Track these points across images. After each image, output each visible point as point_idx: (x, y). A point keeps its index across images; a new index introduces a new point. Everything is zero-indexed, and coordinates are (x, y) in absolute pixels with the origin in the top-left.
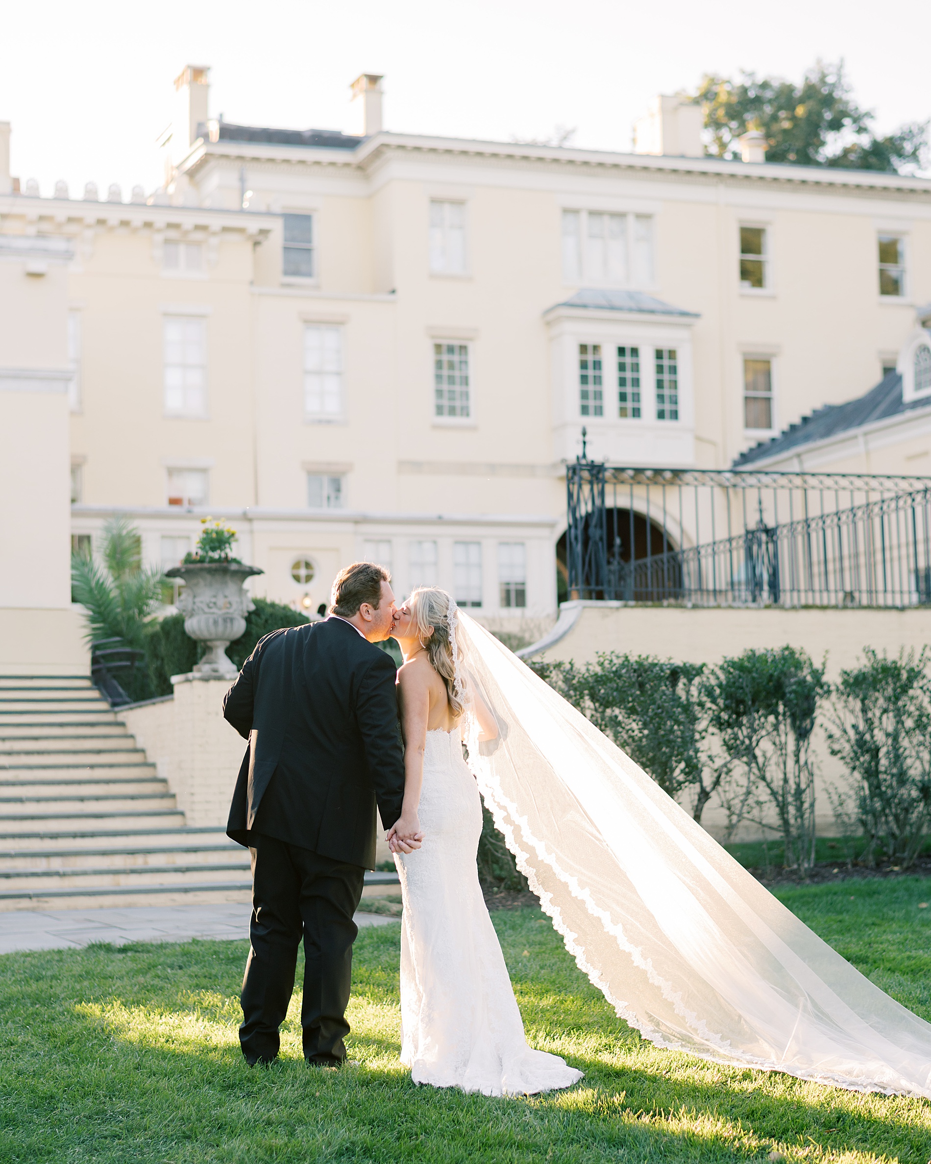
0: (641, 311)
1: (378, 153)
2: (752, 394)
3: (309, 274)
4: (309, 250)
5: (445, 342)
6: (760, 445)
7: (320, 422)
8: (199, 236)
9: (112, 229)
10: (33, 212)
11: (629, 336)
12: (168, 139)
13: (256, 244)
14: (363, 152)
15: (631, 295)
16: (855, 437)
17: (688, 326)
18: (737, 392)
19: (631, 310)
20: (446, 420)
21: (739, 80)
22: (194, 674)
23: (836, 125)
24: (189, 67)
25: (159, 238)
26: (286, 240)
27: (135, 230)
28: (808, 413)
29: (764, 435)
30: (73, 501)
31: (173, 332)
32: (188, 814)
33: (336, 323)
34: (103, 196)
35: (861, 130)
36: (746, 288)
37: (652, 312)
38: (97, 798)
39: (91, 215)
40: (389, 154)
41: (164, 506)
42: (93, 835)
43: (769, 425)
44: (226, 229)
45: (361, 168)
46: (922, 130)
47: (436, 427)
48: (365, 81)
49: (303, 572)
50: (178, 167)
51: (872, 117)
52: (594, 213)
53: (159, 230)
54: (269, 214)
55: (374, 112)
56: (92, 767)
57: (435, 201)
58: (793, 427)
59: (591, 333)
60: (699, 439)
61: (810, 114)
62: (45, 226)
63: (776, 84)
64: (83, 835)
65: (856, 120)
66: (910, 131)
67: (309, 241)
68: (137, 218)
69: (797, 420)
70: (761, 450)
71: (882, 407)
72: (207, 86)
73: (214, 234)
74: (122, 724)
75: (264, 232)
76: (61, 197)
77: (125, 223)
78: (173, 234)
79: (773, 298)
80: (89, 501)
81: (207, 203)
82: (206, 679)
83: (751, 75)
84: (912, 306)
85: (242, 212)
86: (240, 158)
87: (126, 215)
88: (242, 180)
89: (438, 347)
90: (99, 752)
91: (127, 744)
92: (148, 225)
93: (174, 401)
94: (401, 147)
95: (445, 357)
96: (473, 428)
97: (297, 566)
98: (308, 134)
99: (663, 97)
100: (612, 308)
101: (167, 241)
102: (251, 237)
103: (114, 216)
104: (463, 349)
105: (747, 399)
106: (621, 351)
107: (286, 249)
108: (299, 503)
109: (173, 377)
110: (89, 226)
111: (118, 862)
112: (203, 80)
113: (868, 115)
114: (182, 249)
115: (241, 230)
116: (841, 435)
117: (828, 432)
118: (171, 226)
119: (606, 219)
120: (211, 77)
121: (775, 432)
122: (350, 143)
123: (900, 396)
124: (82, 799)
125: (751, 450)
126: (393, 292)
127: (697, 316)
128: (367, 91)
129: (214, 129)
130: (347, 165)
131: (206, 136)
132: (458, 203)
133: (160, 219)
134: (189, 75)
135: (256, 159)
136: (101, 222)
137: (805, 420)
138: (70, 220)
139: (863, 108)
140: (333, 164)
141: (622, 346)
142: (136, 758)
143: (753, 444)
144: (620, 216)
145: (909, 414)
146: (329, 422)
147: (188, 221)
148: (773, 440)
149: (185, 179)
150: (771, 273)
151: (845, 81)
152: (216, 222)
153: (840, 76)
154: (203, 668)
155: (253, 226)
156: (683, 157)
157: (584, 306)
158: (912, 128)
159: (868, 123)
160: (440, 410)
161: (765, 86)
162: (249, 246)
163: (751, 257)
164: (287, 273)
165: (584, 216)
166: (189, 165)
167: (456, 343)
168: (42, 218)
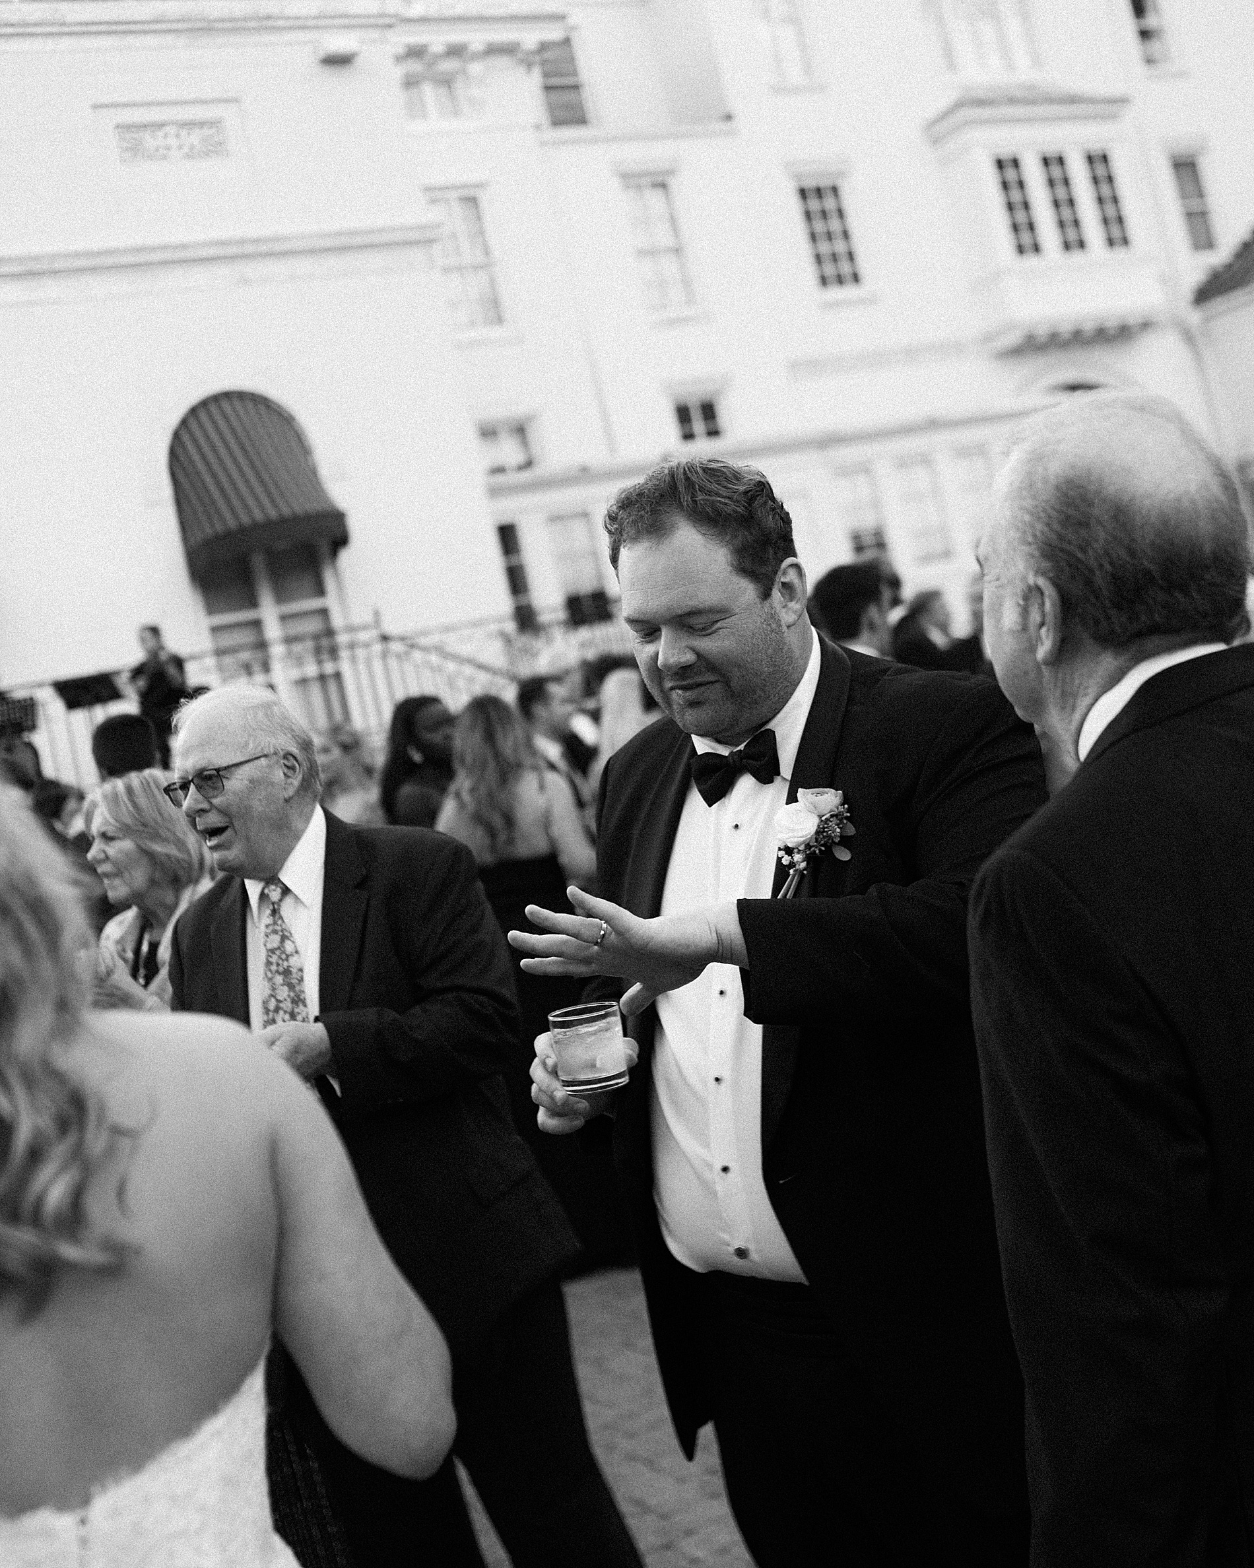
0: (1061, 100)
2: (1189, 209)
3: (584, 122)
4: (577, 88)
5: (810, 183)
8: (450, 65)
11: (1049, 139)
17: (1115, 117)
20: (836, 293)
26: (545, 75)
37: (1073, 100)
43: (1210, 246)
44: (493, 50)
47: (825, 306)
54: (551, 17)
59: (1003, 141)
67: (575, 73)
73: (475, 58)
79: (1184, 75)
85: (511, 17)
89: (803, 193)
95: (815, 205)
96: (872, 301)
101: (407, 78)
102: (525, 56)
104: (835, 191)
105: (1187, 215)
106: (1046, 162)
107: (549, 89)
115: (508, 50)
125: (1207, 283)
126: (729, 118)
127: (1123, 101)
147: (439, 41)
150: (1172, 43)
152: (476, 38)
155: (529, 37)
157: (992, 102)
160: (824, 281)
162: (524, 72)
164: (556, 123)
167: (824, 183)
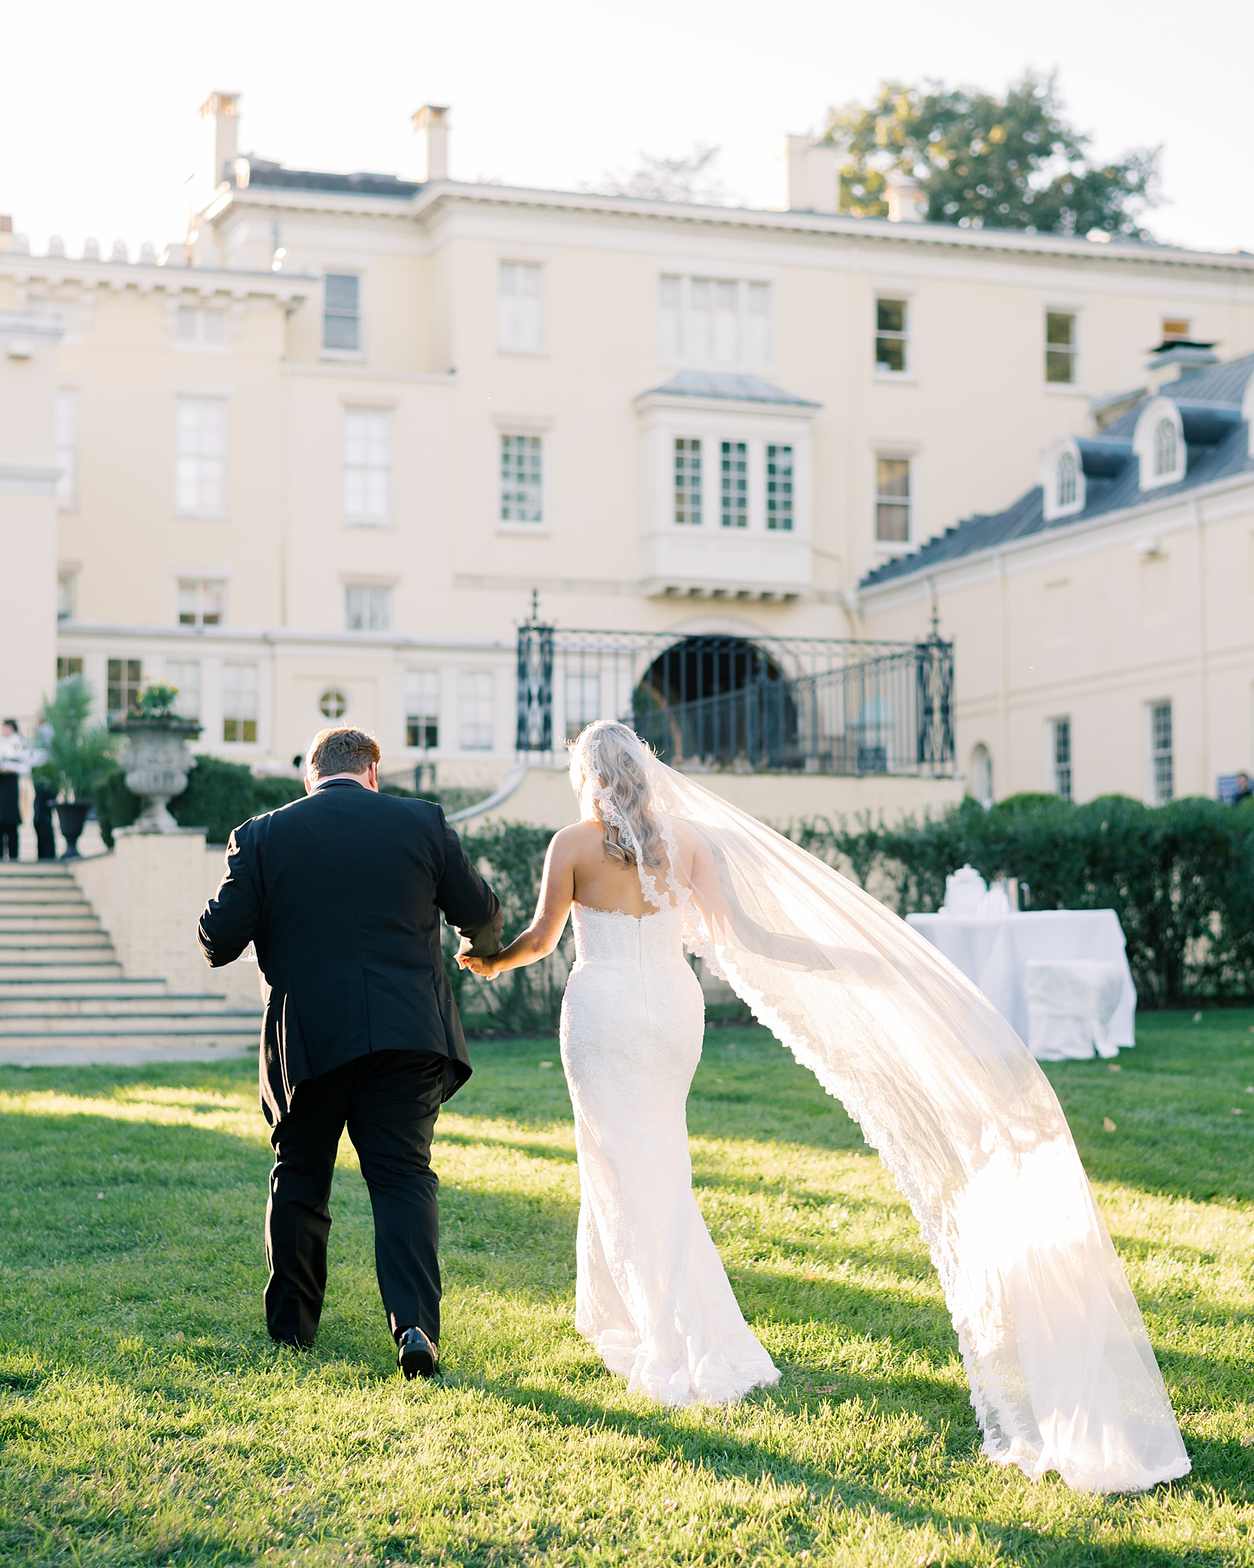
0: (751, 399)
1: (439, 204)
2: (886, 499)
3: (354, 347)
4: (354, 319)
5: (514, 432)
6: (894, 562)
7: (362, 526)
8: (220, 302)
9: (116, 293)
10: (22, 271)
11: (735, 429)
12: (191, 177)
13: (289, 313)
14: (421, 202)
15: (741, 380)
16: (989, 559)
17: (807, 418)
18: (868, 499)
19: (738, 398)
20: (513, 525)
21: (926, 90)
22: (135, 828)
23: (1044, 151)
24: (216, 94)
25: (172, 304)
26: (328, 304)
27: (144, 295)
28: (953, 523)
29: (899, 549)
30: (62, 617)
31: (188, 416)
32: (126, 965)
33: (384, 408)
34: (106, 254)
35: (1076, 156)
36: (885, 373)
37: (763, 400)
38: (38, 948)
39: (91, 276)
40: (451, 206)
41: (173, 624)
42: (29, 982)
43: (905, 537)
44: (252, 295)
45: (419, 220)
46: (1152, 157)
47: (501, 534)
48: (428, 112)
49: (333, 705)
50: (201, 214)
51: (1087, 141)
52: (699, 280)
53: (172, 295)
54: (305, 277)
55: (438, 152)
56: (36, 918)
57: (507, 264)
58: (935, 541)
59: (689, 425)
60: (818, 553)
61: (1010, 137)
62: (37, 289)
63: (971, 94)
64: (20, 982)
65: (1068, 145)
66: (1137, 159)
67: (355, 306)
68: (147, 281)
69: (939, 532)
70: (894, 568)
71: (1024, 524)
72: (236, 117)
73: (238, 300)
74: (70, 877)
75: (298, 299)
76: (56, 255)
77: (132, 287)
78: (189, 300)
79: (914, 384)
80: (84, 618)
81: (232, 263)
82: (144, 833)
83: (940, 83)
84: (1084, 396)
85: (271, 275)
86: (273, 207)
87: (133, 277)
88: (276, 233)
89: (506, 441)
90: (44, 903)
91: (74, 896)
92: (159, 289)
93: (187, 498)
94: (466, 199)
95: (514, 451)
96: (546, 536)
97: (326, 698)
98: (355, 179)
99: (792, 138)
100: (716, 395)
101: (183, 308)
102: (282, 304)
103: (118, 279)
104: (536, 442)
105: (880, 506)
106: (726, 447)
107: (328, 317)
108: (335, 623)
109: (187, 470)
110: (89, 290)
111: (53, 1008)
112: (230, 110)
113: (1084, 139)
114: (200, 318)
115: (271, 297)
116: (976, 556)
117: (963, 551)
118: (186, 290)
119: (713, 288)
120: (243, 107)
121: (913, 547)
122: (407, 191)
123: (1041, 513)
124: (22, 949)
125: (883, 567)
126: (453, 371)
127: (817, 406)
128: (430, 126)
129: (243, 170)
130: (402, 217)
131: (231, 179)
132: (534, 266)
133: (174, 282)
134: (215, 103)
135: (292, 209)
136: (104, 285)
137: (950, 532)
138: (67, 282)
139: (1079, 128)
140: (385, 216)
141: (726, 441)
142: (82, 910)
143: (885, 561)
144: (728, 283)
145: (1047, 534)
146: (372, 526)
147: (207, 285)
148: (910, 556)
149: (209, 230)
150: (912, 354)
151: (1059, 95)
152: (240, 287)
153: (1051, 88)
154: (144, 823)
155: (285, 291)
156: (810, 212)
157: (681, 393)
158: (1139, 155)
159: (1084, 148)
160: (506, 514)
161: (957, 97)
162: (279, 316)
163: (889, 335)
164: (328, 345)
165: (686, 284)
166: (212, 214)
167: (527, 434)
168: (33, 280)
